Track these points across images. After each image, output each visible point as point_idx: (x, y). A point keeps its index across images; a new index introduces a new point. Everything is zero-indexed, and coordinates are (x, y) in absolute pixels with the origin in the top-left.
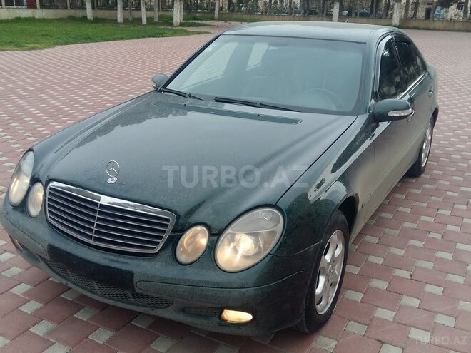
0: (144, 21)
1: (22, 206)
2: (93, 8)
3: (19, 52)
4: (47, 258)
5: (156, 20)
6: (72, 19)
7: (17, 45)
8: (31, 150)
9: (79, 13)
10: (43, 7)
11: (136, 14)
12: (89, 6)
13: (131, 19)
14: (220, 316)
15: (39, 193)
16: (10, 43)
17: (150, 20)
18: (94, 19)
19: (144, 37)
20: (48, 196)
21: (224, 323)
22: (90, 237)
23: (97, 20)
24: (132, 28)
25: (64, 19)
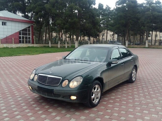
0: (66, 47)
1: (33, 80)
2: (51, 44)
3: (29, 56)
4: (37, 89)
5: (70, 47)
6: (45, 47)
7: (28, 54)
8: (35, 69)
9: (47, 45)
10: (36, 43)
11: (64, 45)
12: (50, 43)
13: (62, 47)
14: (70, 98)
15: (36, 78)
16: (27, 53)
17: (68, 47)
18: (51, 47)
19: (66, 51)
20: (38, 79)
21: (71, 100)
22: (46, 83)
23: (52, 47)
24: (62, 49)
25: (42, 47)
